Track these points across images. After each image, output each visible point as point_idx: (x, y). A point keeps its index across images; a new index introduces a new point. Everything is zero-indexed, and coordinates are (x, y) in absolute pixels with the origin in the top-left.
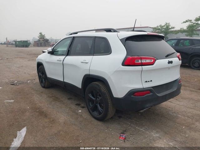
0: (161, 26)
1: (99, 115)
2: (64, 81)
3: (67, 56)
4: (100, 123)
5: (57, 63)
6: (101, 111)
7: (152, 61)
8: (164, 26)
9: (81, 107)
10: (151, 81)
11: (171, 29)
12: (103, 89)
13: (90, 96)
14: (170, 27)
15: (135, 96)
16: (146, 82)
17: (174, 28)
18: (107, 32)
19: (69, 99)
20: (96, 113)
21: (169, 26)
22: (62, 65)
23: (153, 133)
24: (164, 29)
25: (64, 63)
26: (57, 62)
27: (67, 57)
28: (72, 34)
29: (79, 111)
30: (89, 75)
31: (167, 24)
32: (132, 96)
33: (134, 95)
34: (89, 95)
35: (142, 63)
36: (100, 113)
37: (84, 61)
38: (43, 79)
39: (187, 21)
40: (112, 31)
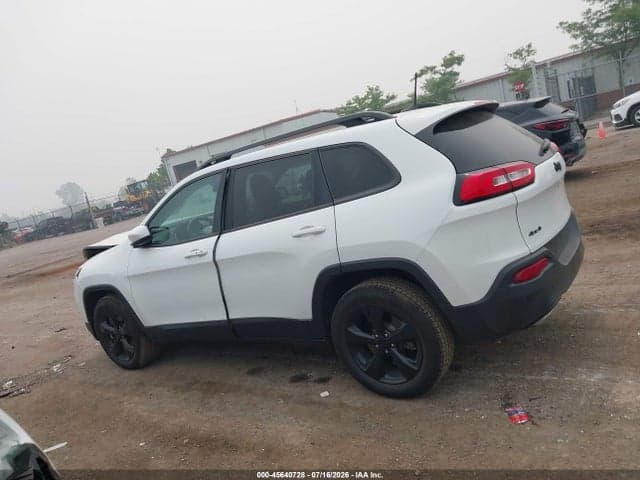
0: (357, 99)
1: (408, 380)
2: (231, 317)
3: (221, 234)
4: (418, 405)
5: (185, 267)
6: (411, 365)
7: (527, 171)
8: (366, 98)
9: (315, 381)
10: (540, 228)
11: (387, 102)
12: (404, 294)
13: (356, 333)
14: (384, 97)
15: (521, 282)
16: (532, 234)
17: (393, 97)
18: (348, 126)
19: (253, 372)
20: (391, 380)
21: (379, 95)
22: (215, 267)
23: (584, 377)
24: (369, 105)
25: (217, 258)
26: (186, 263)
27: (223, 236)
28: (209, 164)
29: (322, 395)
30: (340, 267)
31: (374, 92)
32: (513, 285)
33: (515, 282)
34: (350, 329)
35: (511, 183)
36: (409, 374)
37: (304, 231)
38: (124, 341)
39: (423, 72)
40: (364, 119)
